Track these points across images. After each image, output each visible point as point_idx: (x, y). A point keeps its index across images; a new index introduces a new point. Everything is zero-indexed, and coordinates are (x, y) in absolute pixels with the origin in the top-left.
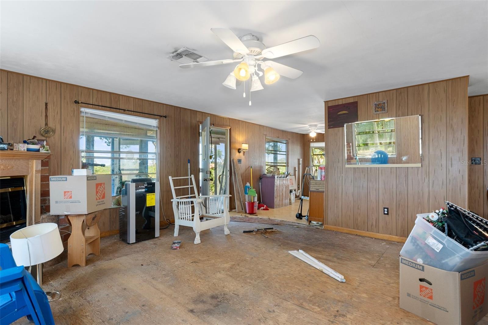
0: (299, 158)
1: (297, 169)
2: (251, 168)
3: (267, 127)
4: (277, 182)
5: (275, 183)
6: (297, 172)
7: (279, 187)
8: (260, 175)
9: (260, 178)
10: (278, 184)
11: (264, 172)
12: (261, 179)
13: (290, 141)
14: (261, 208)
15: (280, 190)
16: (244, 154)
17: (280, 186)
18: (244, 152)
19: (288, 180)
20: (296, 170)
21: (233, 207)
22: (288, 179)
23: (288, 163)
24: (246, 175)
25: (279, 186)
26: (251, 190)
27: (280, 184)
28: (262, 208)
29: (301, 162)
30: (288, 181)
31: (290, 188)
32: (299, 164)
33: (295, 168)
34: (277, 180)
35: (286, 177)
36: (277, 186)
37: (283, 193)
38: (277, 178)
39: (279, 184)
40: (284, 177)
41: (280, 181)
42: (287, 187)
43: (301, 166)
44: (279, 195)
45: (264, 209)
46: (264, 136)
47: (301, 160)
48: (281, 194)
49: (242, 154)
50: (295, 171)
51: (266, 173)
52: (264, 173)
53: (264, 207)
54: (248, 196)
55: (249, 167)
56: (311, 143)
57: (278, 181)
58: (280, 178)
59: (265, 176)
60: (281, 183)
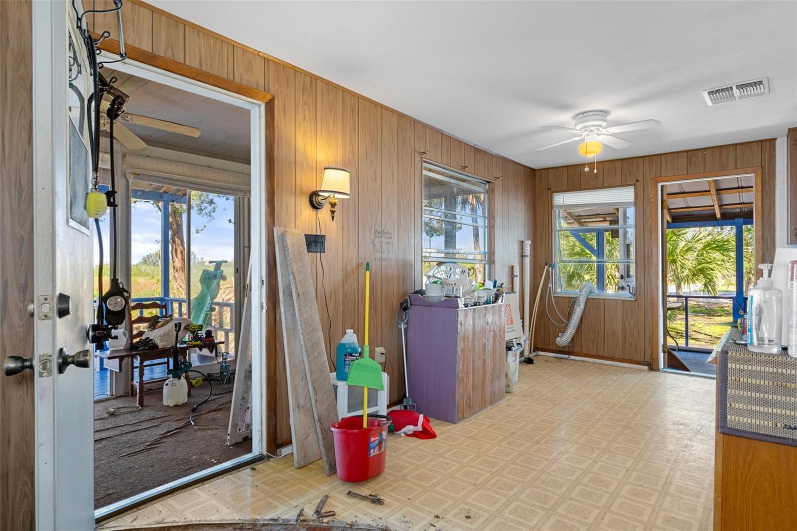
0: (523, 240)
1: (517, 272)
2: (367, 269)
3: (425, 126)
4: (467, 320)
5: (459, 326)
6: (517, 281)
7: (473, 340)
8: (404, 295)
9: (401, 304)
10: (470, 329)
11: (418, 282)
12: (405, 309)
13: (498, 185)
14: (404, 430)
15: (477, 349)
16: (333, 212)
17: (474, 334)
18: (333, 205)
19: (500, 311)
20: (515, 274)
21: (281, 438)
22: (500, 306)
23: (494, 253)
24: (345, 296)
25: (471, 337)
26: (360, 361)
27: (476, 329)
28: (410, 429)
29: (528, 251)
30: (500, 315)
31: (508, 338)
32: (522, 256)
33: (512, 267)
34: (466, 316)
35: (493, 303)
36: (465, 338)
37: (484, 360)
38: (466, 305)
39: (474, 329)
40: (487, 302)
41: (474, 319)
42: (499, 333)
43: (527, 261)
44: (471, 369)
45: (416, 435)
46: (418, 157)
47: (528, 244)
48: (479, 363)
49: (324, 213)
50: (512, 276)
51: (424, 288)
52: (417, 289)
53: (416, 425)
54: (350, 387)
55: (358, 266)
56: (554, 194)
57: (470, 316)
58: (475, 305)
59: (421, 299)
60: (480, 323)
